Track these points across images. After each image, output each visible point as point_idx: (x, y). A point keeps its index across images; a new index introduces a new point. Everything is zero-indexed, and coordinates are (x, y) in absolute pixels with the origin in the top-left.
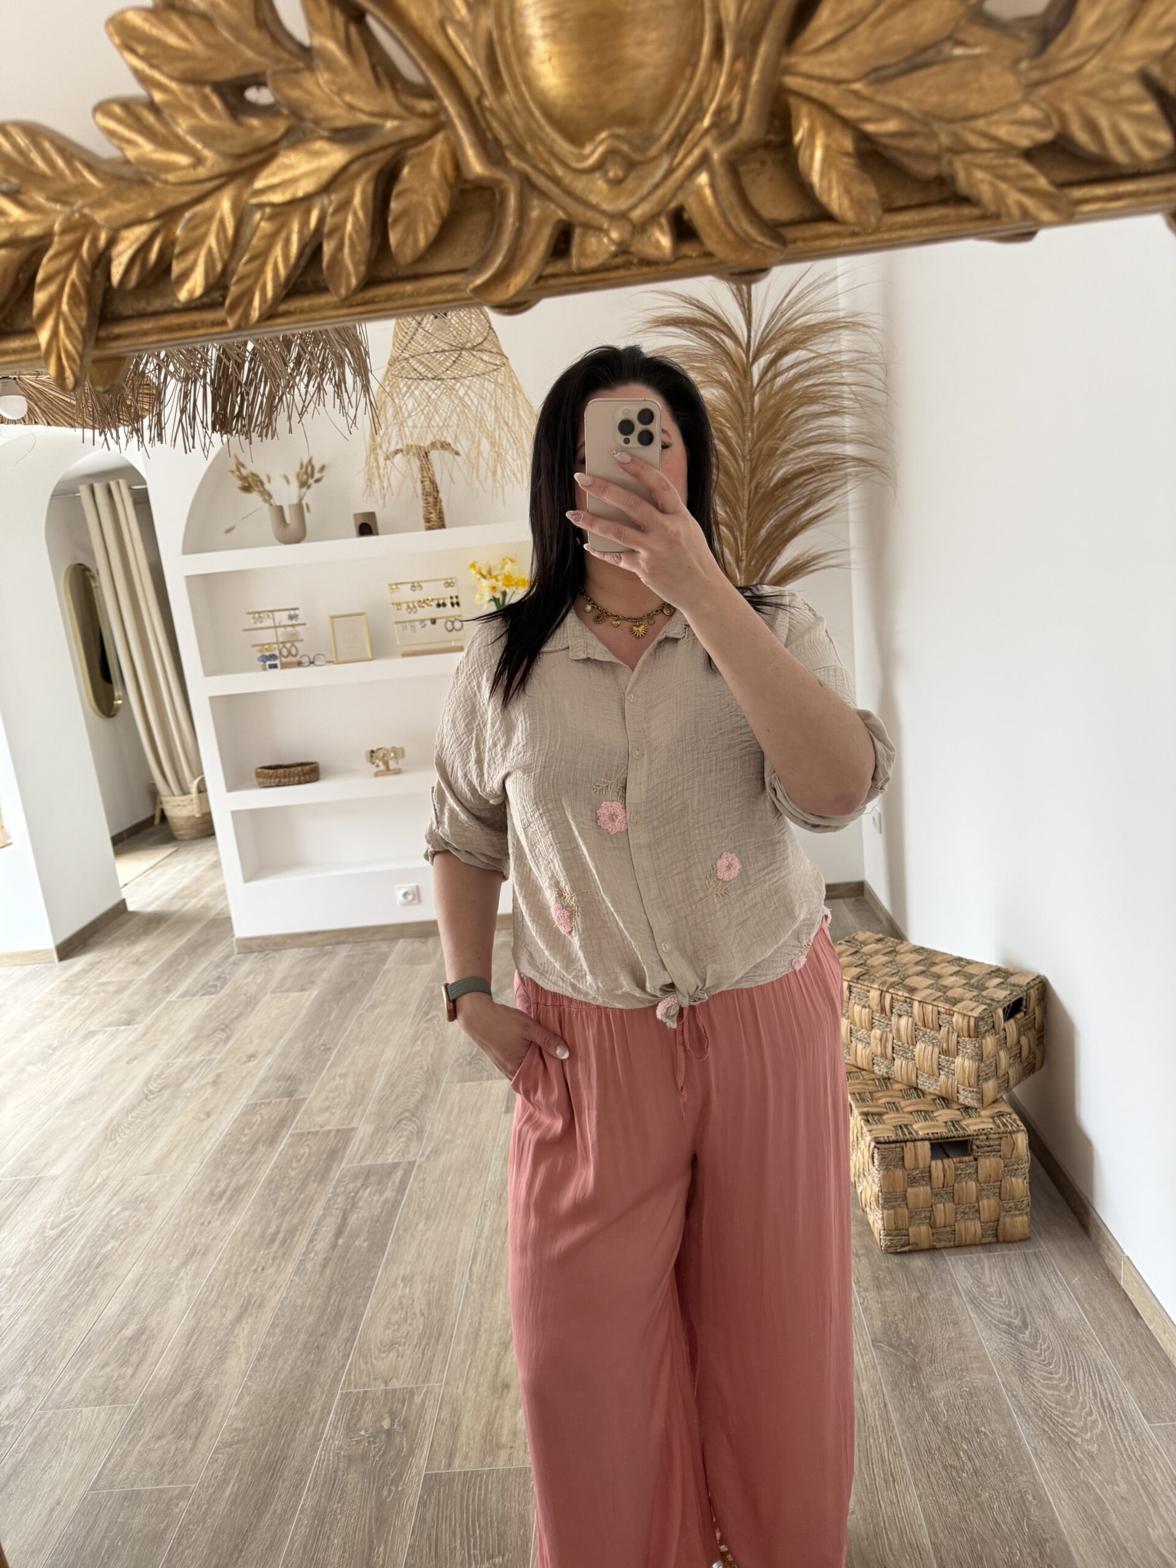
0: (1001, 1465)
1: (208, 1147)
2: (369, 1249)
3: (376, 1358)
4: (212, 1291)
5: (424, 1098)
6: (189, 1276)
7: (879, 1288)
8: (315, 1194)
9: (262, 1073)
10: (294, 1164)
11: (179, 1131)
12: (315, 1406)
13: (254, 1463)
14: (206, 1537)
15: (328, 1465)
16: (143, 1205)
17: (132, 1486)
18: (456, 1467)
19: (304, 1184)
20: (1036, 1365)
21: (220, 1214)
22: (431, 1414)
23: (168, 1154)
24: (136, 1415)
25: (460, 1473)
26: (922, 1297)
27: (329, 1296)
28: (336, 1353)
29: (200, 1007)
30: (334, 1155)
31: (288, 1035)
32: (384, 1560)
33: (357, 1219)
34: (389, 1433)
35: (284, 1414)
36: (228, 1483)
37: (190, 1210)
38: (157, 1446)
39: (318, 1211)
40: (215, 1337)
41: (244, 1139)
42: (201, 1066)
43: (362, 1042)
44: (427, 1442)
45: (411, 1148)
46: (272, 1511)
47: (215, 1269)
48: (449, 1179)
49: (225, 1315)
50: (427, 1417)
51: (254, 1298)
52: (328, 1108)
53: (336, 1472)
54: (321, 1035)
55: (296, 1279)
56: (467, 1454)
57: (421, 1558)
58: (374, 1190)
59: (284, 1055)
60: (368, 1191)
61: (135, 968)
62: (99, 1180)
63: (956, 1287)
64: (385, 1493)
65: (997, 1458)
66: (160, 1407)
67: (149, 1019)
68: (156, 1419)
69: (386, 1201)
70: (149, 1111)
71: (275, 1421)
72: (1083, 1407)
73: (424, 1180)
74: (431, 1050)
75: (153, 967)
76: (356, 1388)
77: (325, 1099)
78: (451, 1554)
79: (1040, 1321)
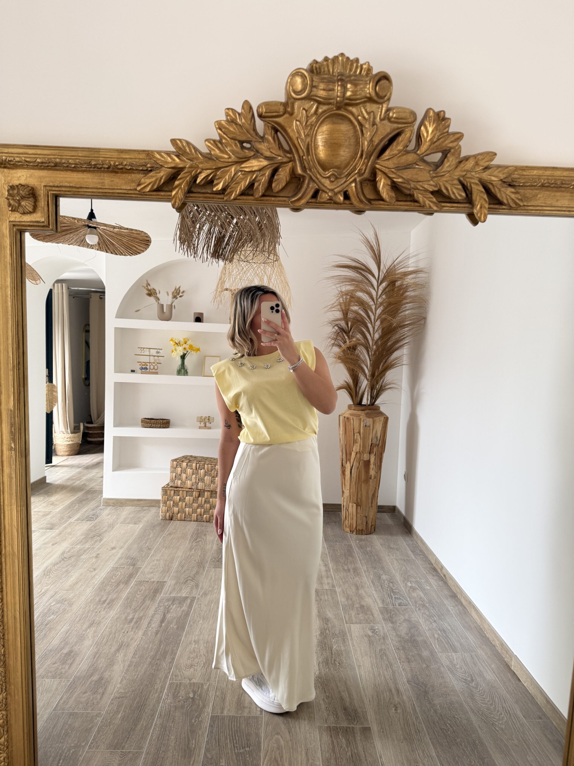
0: (464, 730)
1: (96, 582)
2: (177, 628)
3: (184, 670)
4: (104, 639)
5: (197, 573)
6: (92, 632)
7: (409, 662)
8: (149, 605)
9: (119, 555)
10: (138, 593)
11: (81, 575)
12: (158, 686)
13: (131, 705)
14: (111, 732)
15: (166, 709)
16: (66, 603)
17: (73, 710)
18: (225, 713)
19: (144, 601)
20: (478, 695)
21: (104, 609)
22: (212, 694)
23: (77, 583)
24: (72, 684)
25: (227, 716)
26: (428, 667)
27: (160, 645)
28: (166, 667)
29: (86, 526)
30: (157, 591)
31: (130, 541)
32: (195, 745)
33: (171, 617)
34: (193, 698)
35: (143, 689)
36: (119, 712)
37: (90, 606)
38: (84, 696)
39: (151, 612)
40: (107, 656)
41: (113, 581)
42: (90, 549)
43: (166, 548)
44: (211, 704)
45: (193, 592)
46: (141, 724)
47: (104, 630)
48: (212, 605)
49: (111, 648)
50: (210, 694)
51: (124, 643)
52: (152, 573)
53: (170, 712)
54: (146, 543)
55: (144, 637)
56: (230, 709)
57: (212, 746)
58: (178, 605)
59: (129, 549)
60: (175, 606)
61: (52, 507)
62: (43, 591)
63: (442, 664)
64: (193, 721)
65: (463, 727)
66: (83, 681)
67: (61, 528)
68: (83, 685)
69: (183, 611)
70: (65, 565)
71: (139, 691)
72: (498, 711)
73: (200, 604)
74: (199, 554)
75: (61, 507)
76: (176, 681)
77: (151, 568)
78: (225, 745)
79: (478, 680)
